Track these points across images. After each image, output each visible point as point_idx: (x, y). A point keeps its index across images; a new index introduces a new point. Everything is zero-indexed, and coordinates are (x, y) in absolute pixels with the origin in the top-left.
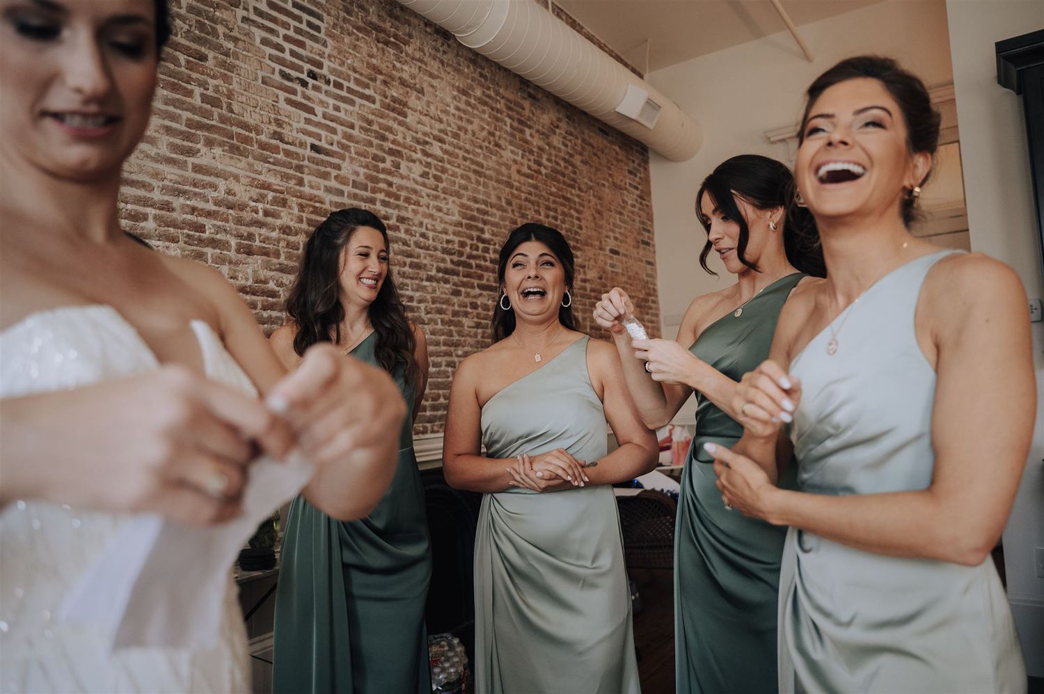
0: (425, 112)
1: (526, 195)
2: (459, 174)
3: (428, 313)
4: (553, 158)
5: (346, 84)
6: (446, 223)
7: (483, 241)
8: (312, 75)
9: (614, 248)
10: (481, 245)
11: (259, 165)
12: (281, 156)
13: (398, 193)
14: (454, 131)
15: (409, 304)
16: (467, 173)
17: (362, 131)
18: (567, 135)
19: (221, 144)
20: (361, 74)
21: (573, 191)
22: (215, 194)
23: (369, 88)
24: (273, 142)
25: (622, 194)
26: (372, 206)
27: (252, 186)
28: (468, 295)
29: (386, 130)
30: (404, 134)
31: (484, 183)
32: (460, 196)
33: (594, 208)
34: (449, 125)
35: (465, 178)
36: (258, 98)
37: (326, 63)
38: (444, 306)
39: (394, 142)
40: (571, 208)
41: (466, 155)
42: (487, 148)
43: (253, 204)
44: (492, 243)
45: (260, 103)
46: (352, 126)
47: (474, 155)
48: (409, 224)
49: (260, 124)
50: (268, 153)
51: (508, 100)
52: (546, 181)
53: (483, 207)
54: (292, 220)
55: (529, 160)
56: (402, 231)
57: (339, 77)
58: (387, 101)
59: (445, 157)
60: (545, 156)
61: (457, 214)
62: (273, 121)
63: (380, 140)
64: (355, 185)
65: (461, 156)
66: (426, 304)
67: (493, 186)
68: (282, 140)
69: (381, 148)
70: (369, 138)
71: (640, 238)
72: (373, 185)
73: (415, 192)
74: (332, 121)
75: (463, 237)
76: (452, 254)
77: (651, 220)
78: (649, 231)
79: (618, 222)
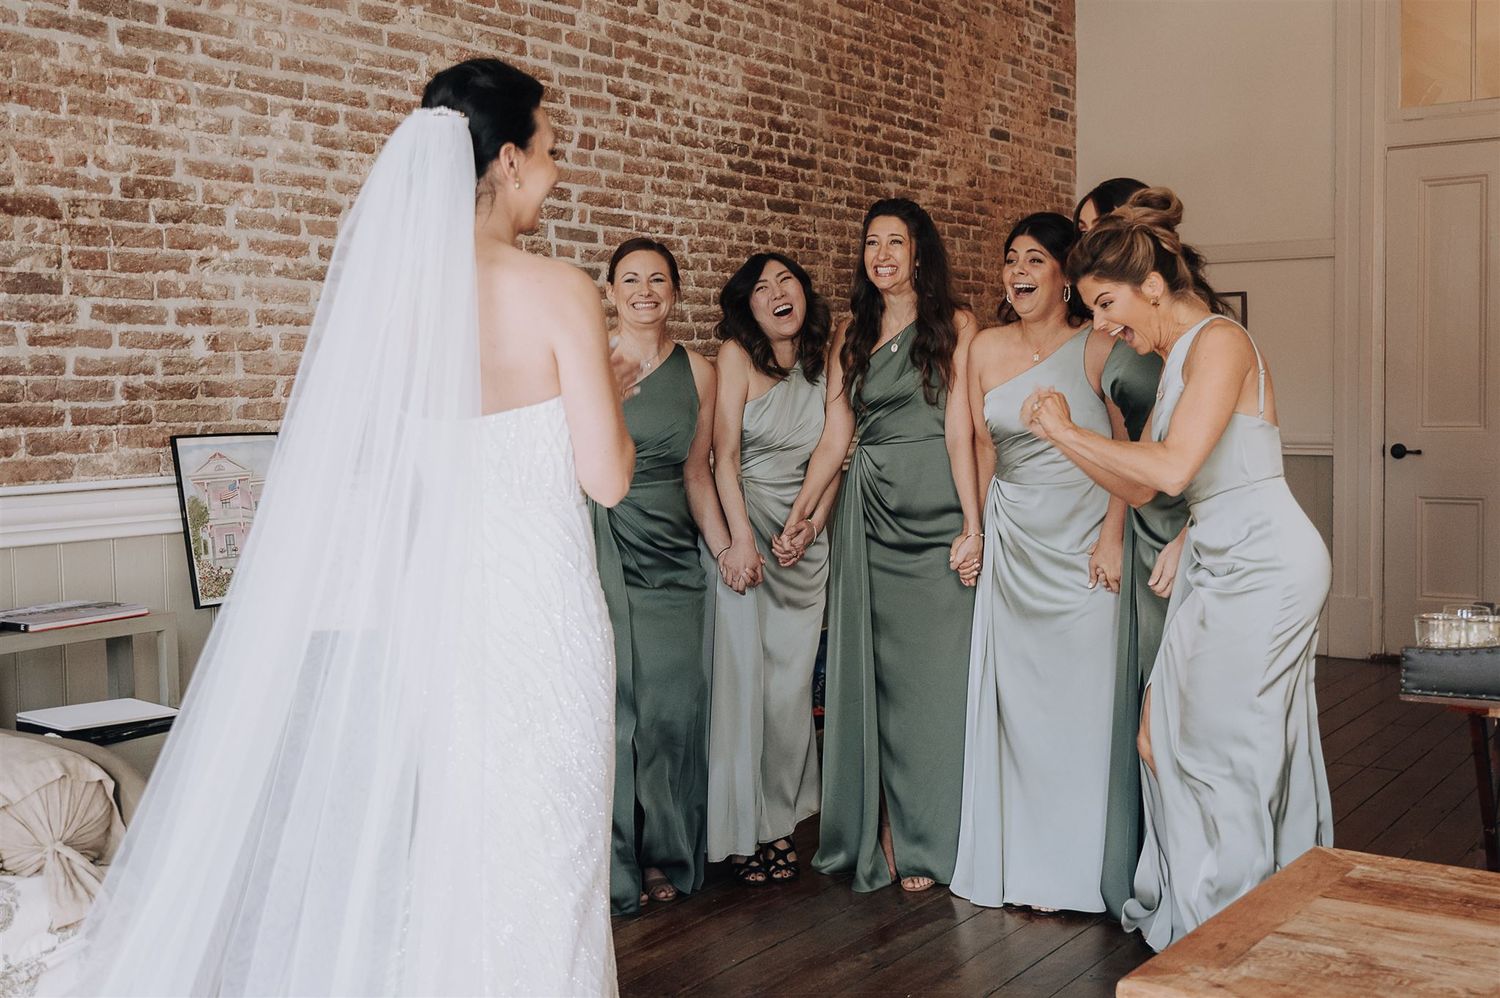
1: (852, 41)
2: (745, 13)
3: (693, 251)
6: (723, 99)
7: (779, 127)
9: (998, 127)
10: (775, 134)
13: (655, 54)
15: (666, 236)
16: (756, 11)
21: (932, 26)
25: (1020, 25)
26: (617, 80)
28: (753, 219)
31: (784, 24)
32: (743, 51)
33: (966, 55)
35: (754, 18)
38: (717, 240)
40: (926, 58)
44: (793, 129)
48: (668, 106)
50: (480, 7)
52: (885, 12)
53: (782, 67)
61: (739, 84)
64: (595, 46)
66: (691, 236)
67: (798, 28)
71: (1048, 106)
72: (619, 44)
73: (678, 50)
75: (749, 121)
76: (730, 152)
77: (1072, 71)
78: (1066, 92)
79: (1010, 79)
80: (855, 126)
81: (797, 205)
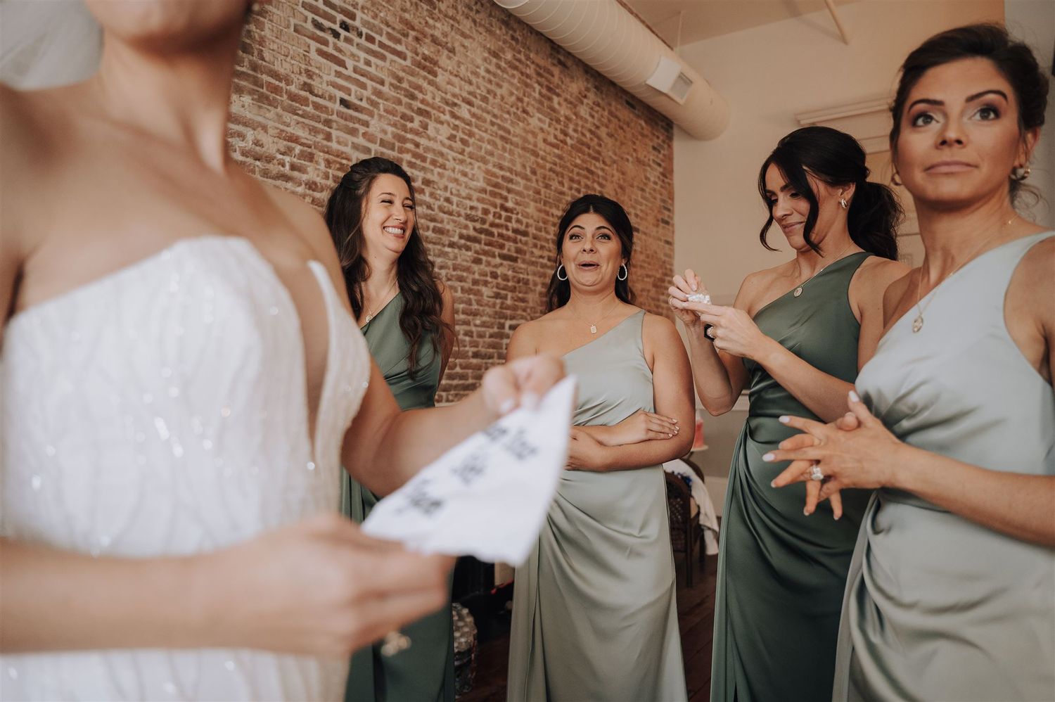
0: (455, 73)
1: (551, 165)
2: (486, 139)
3: (449, 280)
4: (580, 129)
5: (378, 37)
6: (470, 188)
7: (507, 210)
8: (345, 26)
10: (504, 214)
11: (288, 117)
12: (310, 109)
13: (425, 154)
14: (484, 94)
16: (493, 138)
17: (392, 88)
18: (594, 106)
19: (251, 92)
20: (394, 29)
21: (597, 164)
22: (242, 144)
23: (400, 43)
24: (303, 93)
25: (645, 171)
27: (280, 138)
28: (488, 264)
29: (415, 89)
30: (433, 94)
31: (510, 150)
32: (485, 162)
33: (617, 183)
34: (478, 88)
35: (491, 143)
36: (290, 47)
37: (359, 14)
38: (465, 274)
39: (423, 101)
40: (594, 181)
41: (494, 120)
42: (515, 113)
43: (280, 157)
44: (515, 212)
45: (291, 52)
46: (382, 83)
47: (502, 120)
48: (434, 188)
49: (290, 74)
50: (297, 105)
51: (538, 65)
52: (571, 152)
53: (508, 174)
54: (318, 176)
55: (556, 129)
56: (427, 194)
57: (372, 30)
58: (419, 58)
59: (474, 120)
60: (571, 126)
61: (482, 181)
62: (303, 72)
63: (410, 99)
64: (383, 143)
65: (488, 120)
66: (447, 271)
67: (519, 153)
68: (312, 93)
69: (410, 107)
70: (398, 95)
71: (660, 217)
72: (400, 145)
73: (442, 154)
74: (362, 75)
75: (487, 204)
76: (475, 221)
77: (672, 198)
78: (669, 210)
79: (640, 199)
80: (553, 215)
81: (517, 258)
